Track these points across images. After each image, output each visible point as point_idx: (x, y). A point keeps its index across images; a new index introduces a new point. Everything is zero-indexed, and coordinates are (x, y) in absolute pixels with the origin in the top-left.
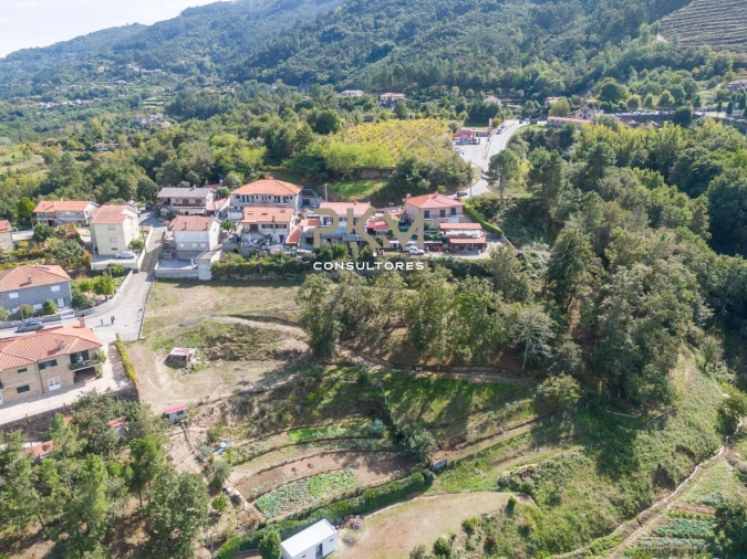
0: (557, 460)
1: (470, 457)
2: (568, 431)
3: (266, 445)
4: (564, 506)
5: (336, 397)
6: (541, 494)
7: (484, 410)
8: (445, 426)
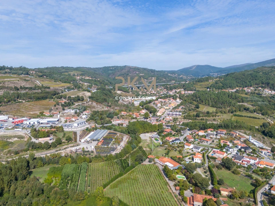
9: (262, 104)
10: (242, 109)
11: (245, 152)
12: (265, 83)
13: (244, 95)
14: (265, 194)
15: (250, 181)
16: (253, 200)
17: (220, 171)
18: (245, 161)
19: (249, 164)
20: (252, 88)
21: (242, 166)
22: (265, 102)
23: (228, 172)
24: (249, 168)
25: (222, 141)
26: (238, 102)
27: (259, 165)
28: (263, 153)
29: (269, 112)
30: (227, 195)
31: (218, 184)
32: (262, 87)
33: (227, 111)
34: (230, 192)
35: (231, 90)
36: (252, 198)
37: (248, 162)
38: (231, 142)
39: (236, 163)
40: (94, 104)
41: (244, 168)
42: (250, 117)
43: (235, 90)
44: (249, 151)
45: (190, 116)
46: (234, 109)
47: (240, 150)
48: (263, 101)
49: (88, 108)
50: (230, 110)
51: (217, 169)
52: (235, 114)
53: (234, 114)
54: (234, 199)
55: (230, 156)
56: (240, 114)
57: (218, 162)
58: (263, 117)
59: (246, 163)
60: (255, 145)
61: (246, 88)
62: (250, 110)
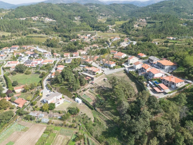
0: (103, 124)
1: (99, 113)
2: (111, 125)
3: (95, 93)
4: (94, 127)
5: (106, 95)
6: (95, 123)
7: (111, 112)
8: (106, 109)
9: (45, 28)
10: (32, 32)
11: (34, 57)
12: (45, 13)
13: (32, 22)
14: (48, 80)
15: (39, 75)
16: (41, 87)
17: (15, 76)
18: (34, 63)
19: (37, 65)
20: (37, 17)
21: (32, 67)
22: (47, 26)
23: (21, 75)
24: (37, 67)
25: (15, 54)
26: (29, 27)
27: (44, 64)
28: (46, 55)
29: (50, 32)
30: (21, 91)
31: (13, 86)
32: (44, 17)
33: (21, 34)
34: (23, 88)
35: (22, 19)
36: (40, 86)
37: (36, 63)
38: (23, 53)
39: (28, 66)
41: (34, 68)
42: (38, 37)
43: (25, 19)
44: (37, 56)
46: (26, 32)
47: (30, 57)
48: (45, 26)
50: (22, 33)
51: (12, 75)
52: (28, 36)
53: (26, 36)
54: (26, 92)
55: (22, 63)
56: (31, 36)
57: (12, 70)
58: (47, 36)
59: (35, 64)
60: (41, 52)
61: (33, 17)
62: (37, 32)
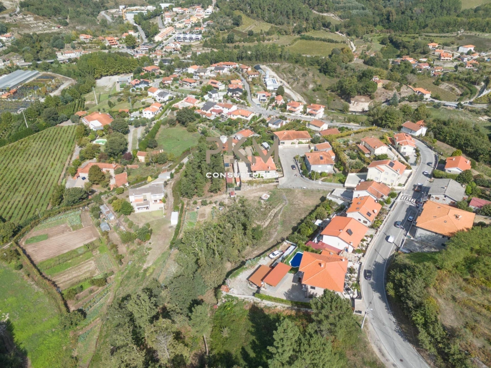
9: (358, 15)
10: (318, 25)
11: (232, 96)
17: (172, 129)
19: (218, 116)
21: (207, 118)
22: (366, 11)
23: (182, 130)
24: (216, 121)
25: (210, 81)
27: (232, 117)
33: (292, 30)
37: (219, 112)
38: (227, 82)
39: (201, 115)
40: (30, 19)
41: (209, 122)
45: (215, 41)
46: (304, 26)
49: (14, 27)
50: (296, 27)
51: (168, 125)
52: (304, 35)
53: (301, 36)
56: (312, 35)
58: (346, 38)
59: (216, 113)
62: (331, 26)
